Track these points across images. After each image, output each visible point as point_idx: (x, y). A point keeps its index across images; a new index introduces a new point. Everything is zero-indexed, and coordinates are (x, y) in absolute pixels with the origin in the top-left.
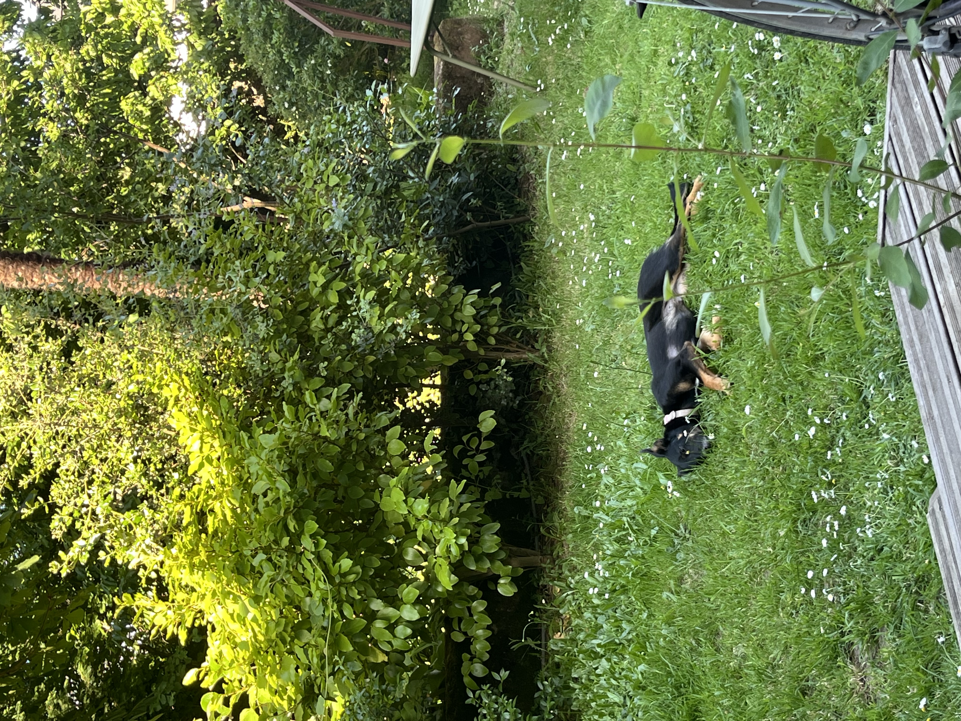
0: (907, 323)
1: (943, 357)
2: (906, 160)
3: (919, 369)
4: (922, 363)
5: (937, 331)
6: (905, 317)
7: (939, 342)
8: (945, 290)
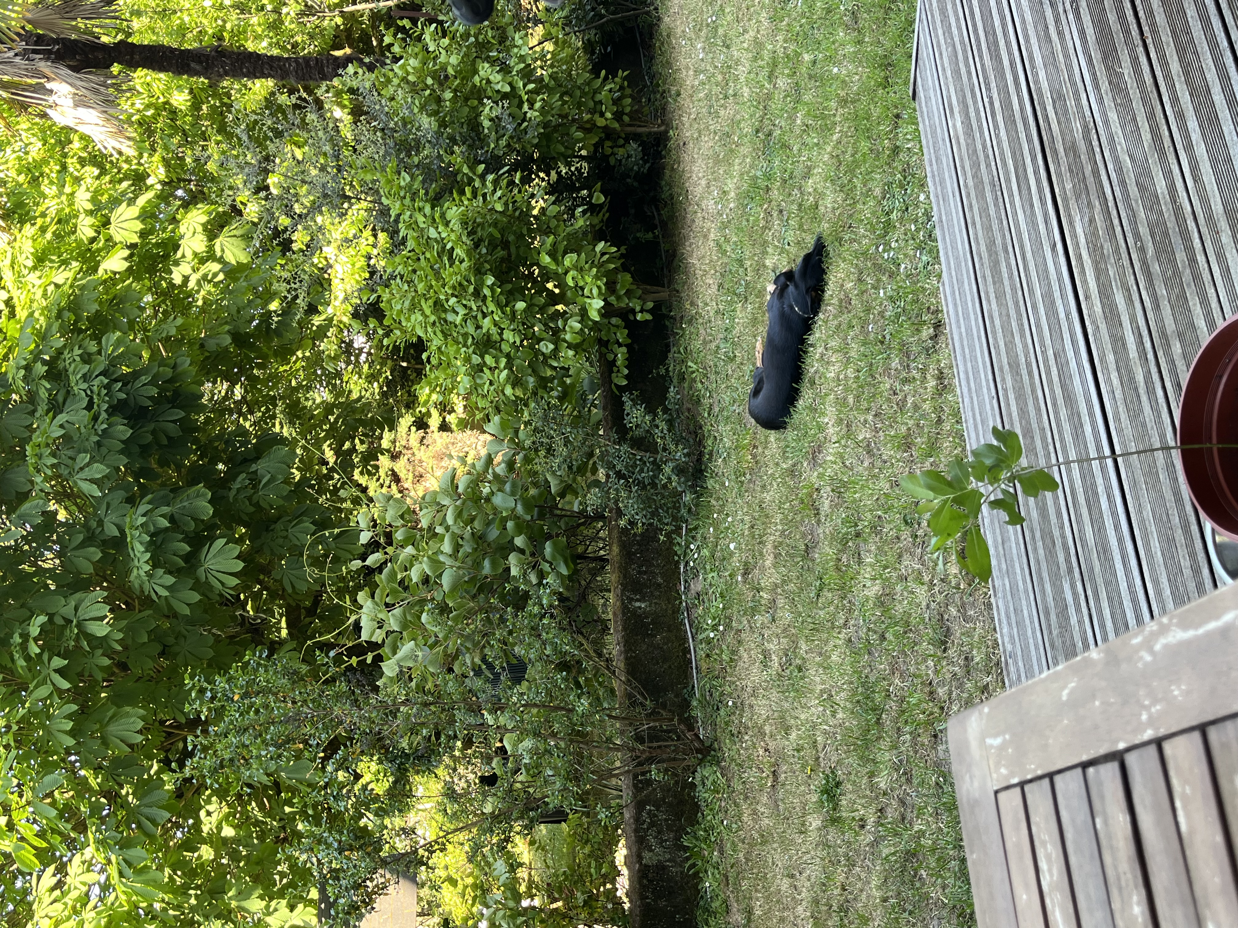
0: (928, 147)
1: (951, 177)
2: (933, 16)
3: (935, 184)
4: (937, 179)
5: (947, 157)
6: (928, 142)
7: (948, 165)
8: (954, 126)
